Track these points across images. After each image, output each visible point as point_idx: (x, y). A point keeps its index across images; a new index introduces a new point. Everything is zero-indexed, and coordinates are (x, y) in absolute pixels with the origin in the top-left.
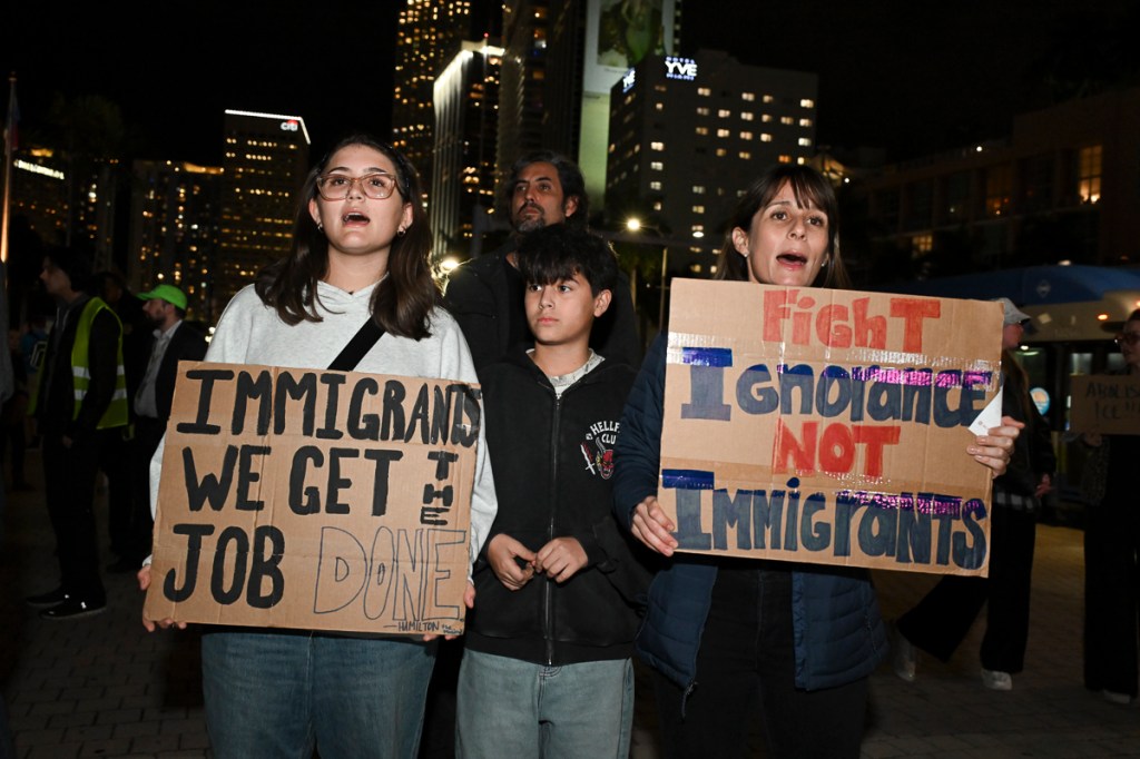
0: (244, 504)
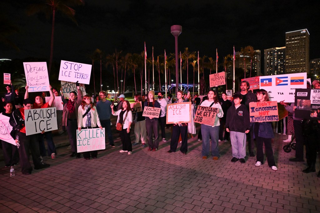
0: (201, 115)
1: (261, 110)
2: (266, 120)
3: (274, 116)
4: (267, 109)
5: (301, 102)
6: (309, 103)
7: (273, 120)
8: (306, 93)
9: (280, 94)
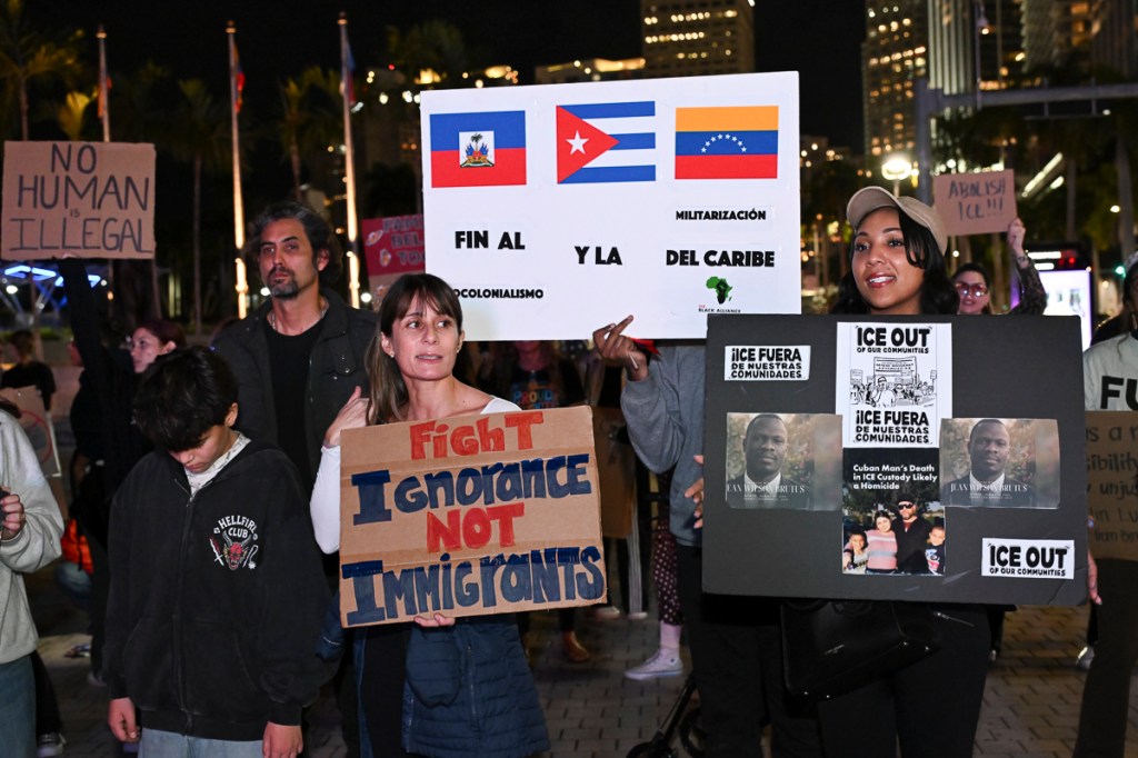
1: (449, 502)
2: (490, 601)
3: (568, 555)
4: (501, 483)
5: (757, 435)
6: (826, 439)
7: (554, 596)
8: (797, 355)
9: (590, 256)
